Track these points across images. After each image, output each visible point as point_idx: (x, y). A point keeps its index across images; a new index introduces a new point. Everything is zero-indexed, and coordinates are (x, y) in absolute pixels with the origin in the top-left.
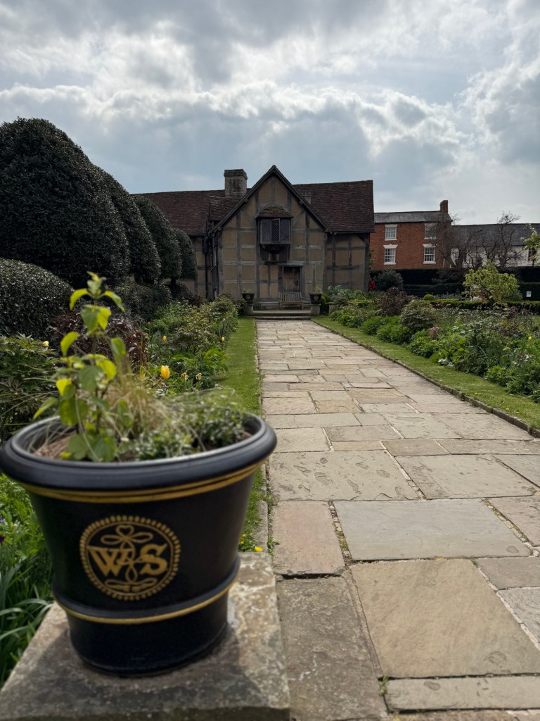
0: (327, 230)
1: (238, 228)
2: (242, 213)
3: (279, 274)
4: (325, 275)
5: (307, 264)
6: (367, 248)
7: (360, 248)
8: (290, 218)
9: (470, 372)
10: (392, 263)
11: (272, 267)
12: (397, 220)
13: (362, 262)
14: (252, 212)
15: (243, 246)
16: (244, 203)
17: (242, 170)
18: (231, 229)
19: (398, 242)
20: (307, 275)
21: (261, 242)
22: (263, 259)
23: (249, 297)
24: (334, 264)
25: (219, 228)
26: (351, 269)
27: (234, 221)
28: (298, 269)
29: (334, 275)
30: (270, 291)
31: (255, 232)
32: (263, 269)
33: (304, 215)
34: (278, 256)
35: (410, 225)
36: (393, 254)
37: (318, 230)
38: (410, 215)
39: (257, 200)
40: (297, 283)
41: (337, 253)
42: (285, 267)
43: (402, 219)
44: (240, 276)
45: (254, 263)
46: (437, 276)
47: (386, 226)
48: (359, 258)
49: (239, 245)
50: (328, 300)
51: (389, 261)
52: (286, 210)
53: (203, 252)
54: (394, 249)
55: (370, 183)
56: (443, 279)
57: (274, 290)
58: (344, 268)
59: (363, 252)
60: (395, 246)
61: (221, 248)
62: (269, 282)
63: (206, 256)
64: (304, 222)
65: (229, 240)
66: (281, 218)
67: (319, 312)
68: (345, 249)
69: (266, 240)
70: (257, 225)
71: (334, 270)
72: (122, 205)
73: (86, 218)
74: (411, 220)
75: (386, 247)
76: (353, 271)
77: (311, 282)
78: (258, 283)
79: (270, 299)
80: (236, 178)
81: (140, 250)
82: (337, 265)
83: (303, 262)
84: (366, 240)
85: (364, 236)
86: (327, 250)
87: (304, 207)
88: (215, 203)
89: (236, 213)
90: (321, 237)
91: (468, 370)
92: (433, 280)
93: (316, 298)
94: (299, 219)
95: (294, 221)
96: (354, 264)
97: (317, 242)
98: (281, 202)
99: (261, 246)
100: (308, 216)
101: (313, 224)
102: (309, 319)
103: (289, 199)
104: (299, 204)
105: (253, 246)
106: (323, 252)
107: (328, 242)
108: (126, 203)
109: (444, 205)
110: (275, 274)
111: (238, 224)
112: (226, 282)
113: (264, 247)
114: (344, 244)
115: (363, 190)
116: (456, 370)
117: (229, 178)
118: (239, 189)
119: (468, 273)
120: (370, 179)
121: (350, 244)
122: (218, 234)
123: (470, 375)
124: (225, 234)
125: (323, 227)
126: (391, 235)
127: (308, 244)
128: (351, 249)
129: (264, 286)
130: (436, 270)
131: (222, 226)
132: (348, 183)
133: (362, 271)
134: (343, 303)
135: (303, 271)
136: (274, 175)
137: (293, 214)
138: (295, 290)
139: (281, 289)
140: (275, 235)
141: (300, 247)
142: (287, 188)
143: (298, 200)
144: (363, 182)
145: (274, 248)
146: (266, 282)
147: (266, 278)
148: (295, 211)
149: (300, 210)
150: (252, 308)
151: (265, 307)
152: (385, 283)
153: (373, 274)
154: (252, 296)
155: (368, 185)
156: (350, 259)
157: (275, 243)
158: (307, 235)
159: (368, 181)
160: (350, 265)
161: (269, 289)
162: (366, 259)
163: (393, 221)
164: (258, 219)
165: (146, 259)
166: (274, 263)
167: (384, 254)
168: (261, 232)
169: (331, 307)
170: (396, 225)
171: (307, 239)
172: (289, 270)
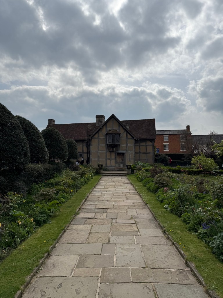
0: (135, 138)
1: (98, 138)
2: (100, 132)
3: (115, 156)
4: (134, 157)
5: (127, 152)
6: (153, 145)
7: (151, 145)
8: (119, 134)
9: (176, 214)
10: (167, 150)
11: (112, 153)
12: (169, 133)
13: (151, 151)
14: (104, 131)
15: (100, 145)
16: (101, 128)
17: (103, 115)
18: (95, 138)
19: (169, 142)
20: (127, 156)
21: (108, 143)
22: (108, 150)
23: (100, 166)
24: (140, 152)
25: (91, 138)
26: (147, 154)
27: (97, 135)
28: (123, 154)
29: (140, 156)
30: (111, 163)
31: (105, 139)
32: (108, 154)
33: (125, 133)
34: (115, 149)
35: (174, 135)
36: (168, 147)
37: (131, 139)
38: (174, 131)
39: (106, 127)
40: (123, 160)
41: (141, 147)
42: (117, 153)
43: (171, 133)
44: (99, 157)
45: (104, 152)
46: (184, 157)
47: (164, 135)
48: (150, 149)
49: (99, 144)
50: (135, 167)
51: (166, 149)
52: (118, 131)
53: (86, 147)
54: (168, 145)
55: (154, 120)
56: (186, 158)
57: (113, 162)
58: (144, 153)
59: (152, 147)
60: (168, 144)
61: (91, 145)
62: (111, 159)
63: (87, 148)
64: (125, 135)
65: (94, 143)
66: (116, 134)
67: (130, 173)
68: (144, 145)
69: (110, 142)
70: (106, 136)
71: (140, 154)
72: (32, 134)
73: (6, 141)
74: (174, 133)
75: (164, 144)
76: (148, 154)
77: (128, 159)
78: (106, 160)
79: (111, 166)
80: (100, 118)
81: (38, 152)
82: (141, 152)
83: (125, 151)
84: (153, 142)
85: (152, 140)
86: (135, 146)
87: (126, 130)
88: (90, 128)
89: (98, 132)
90: (132, 141)
91: (175, 213)
92: (183, 158)
93: (129, 167)
94: (123, 134)
95: (121, 135)
96: (148, 151)
97: (131, 143)
98: (116, 128)
99: (107, 145)
100: (127, 133)
101: (129, 136)
102: (126, 176)
103: (119, 127)
104: (123, 128)
105: (104, 145)
106: (134, 147)
107: (135, 143)
108: (34, 133)
109: (188, 127)
110: (113, 156)
111: (98, 136)
112: (93, 159)
113: (109, 145)
114: (144, 144)
115: (151, 123)
116: (170, 212)
117: (97, 118)
118: (101, 122)
119: (193, 158)
120: (154, 118)
121: (146, 144)
122: (91, 140)
123: (175, 216)
124: (93, 140)
125: (133, 137)
126: (166, 139)
127: (127, 144)
128: (146, 145)
129: (109, 161)
130: (184, 154)
131: (92, 137)
132: (145, 120)
133: (152, 154)
134: (140, 169)
135: (126, 155)
136: (113, 117)
137: (121, 133)
138: (122, 163)
139: (116, 162)
140: (113, 141)
141: (124, 145)
142: (118, 122)
143: (123, 127)
144: (151, 119)
145: (113, 146)
146: (109, 159)
147: (110, 158)
148: (122, 131)
149: (124, 131)
150: (102, 170)
151: (109, 170)
152: (161, 160)
153: (157, 156)
154: (102, 165)
155: (153, 121)
156: (146, 150)
157: (113, 143)
158: (127, 140)
159: (153, 119)
160: (146, 152)
161: (111, 162)
162: (153, 150)
163: (167, 133)
164: (106, 134)
165: (40, 156)
166: (113, 151)
167: (164, 147)
168: (108, 139)
169: (135, 171)
170: (168, 135)
171: (127, 142)
172: (119, 154)
